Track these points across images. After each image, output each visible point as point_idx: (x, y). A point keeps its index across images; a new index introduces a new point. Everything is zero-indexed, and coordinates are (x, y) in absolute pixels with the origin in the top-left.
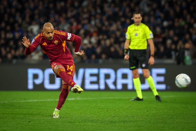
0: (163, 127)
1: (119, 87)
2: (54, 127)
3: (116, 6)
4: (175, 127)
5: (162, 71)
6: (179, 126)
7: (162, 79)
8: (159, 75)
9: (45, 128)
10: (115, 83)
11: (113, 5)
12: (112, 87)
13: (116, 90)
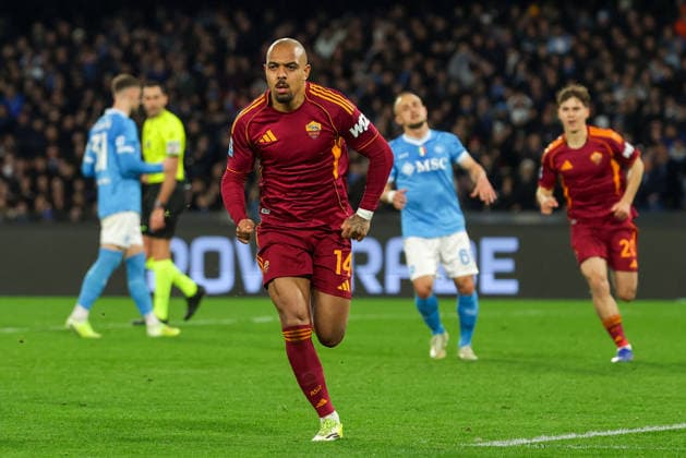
0: (510, 397)
1: (393, 285)
2: (216, 394)
3: (385, 70)
4: (544, 396)
5: (510, 244)
6: (552, 393)
7: (507, 265)
8: (499, 255)
9: (191, 398)
10: (381, 277)
11: (377, 68)
12: (372, 285)
13: (384, 295)
